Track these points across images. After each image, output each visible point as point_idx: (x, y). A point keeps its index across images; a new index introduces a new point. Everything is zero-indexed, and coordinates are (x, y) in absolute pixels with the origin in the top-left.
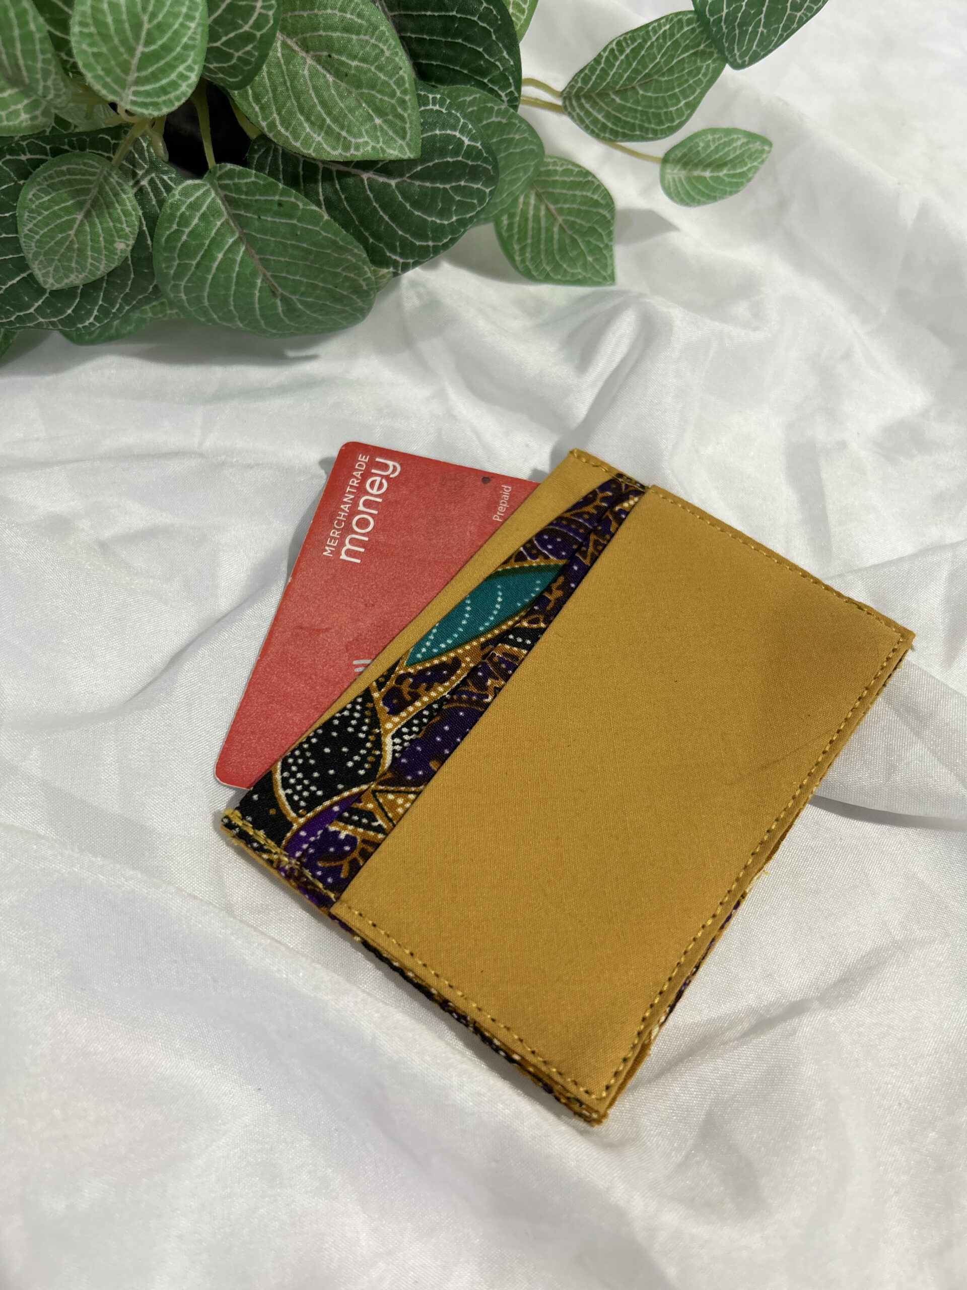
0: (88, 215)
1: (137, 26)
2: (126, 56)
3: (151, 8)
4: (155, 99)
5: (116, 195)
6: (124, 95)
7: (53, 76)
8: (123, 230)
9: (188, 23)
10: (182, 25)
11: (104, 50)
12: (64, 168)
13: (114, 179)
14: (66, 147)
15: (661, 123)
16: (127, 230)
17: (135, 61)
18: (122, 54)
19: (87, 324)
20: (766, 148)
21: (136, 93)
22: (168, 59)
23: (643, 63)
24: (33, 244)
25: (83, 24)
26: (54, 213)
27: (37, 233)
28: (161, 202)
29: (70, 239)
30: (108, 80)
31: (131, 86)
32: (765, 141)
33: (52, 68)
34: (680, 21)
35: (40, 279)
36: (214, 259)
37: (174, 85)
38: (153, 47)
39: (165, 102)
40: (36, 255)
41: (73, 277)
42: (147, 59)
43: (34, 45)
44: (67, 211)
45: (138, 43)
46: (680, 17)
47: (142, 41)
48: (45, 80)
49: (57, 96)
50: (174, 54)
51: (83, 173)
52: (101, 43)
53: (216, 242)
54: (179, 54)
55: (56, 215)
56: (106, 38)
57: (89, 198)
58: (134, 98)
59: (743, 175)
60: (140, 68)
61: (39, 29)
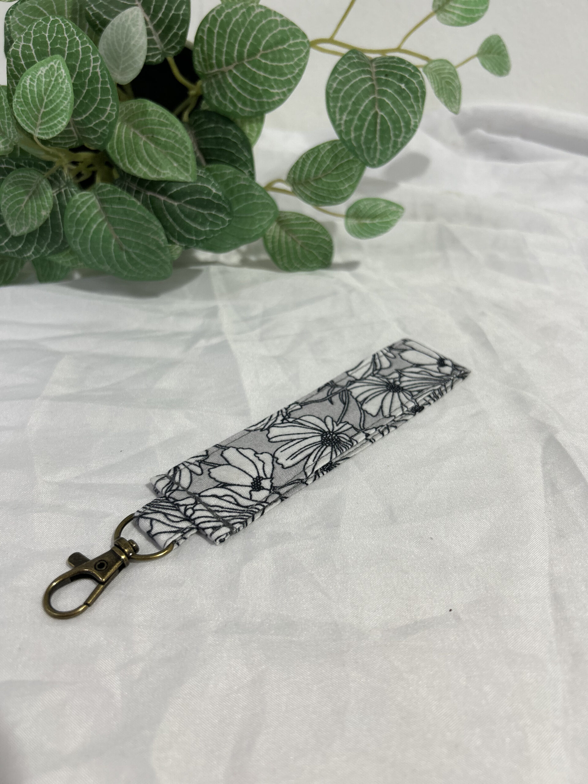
0: (30, 198)
1: (41, 101)
2: (36, 113)
3: (48, 93)
4: (47, 131)
5: (44, 189)
6: (36, 131)
7: (12, 126)
8: (45, 205)
9: (64, 101)
10: (61, 101)
11: (26, 109)
12: (21, 174)
13: (44, 182)
14: (22, 164)
15: (337, 195)
16: (47, 206)
17: (40, 116)
18: (34, 112)
19: (28, 255)
20: (400, 210)
21: (40, 129)
22: (54, 114)
23: (320, 164)
24: (6, 210)
25: (18, 98)
26: (15, 195)
27: (7, 204)
28: (68, 200)
29: (22, 209)
30: (28, 122)
31: (38, 127)
32: (398, 206)
33: (11, 122)
34: (336, 145)
35: (10, 229)
36: (92, 228)
37: (55, 125)
38: (47, 109)
39: (51, 133)
40: (8, 216)
41: (24, 228)
42: (45, 114)
43: (4, 112)
44: (21, 194)
45: (42, 108)
46: (335, 143)
47: (43, 107)
48: (9, 129)
49: (15, 136)
50: (57, 112)
51: (29, 178)
52: (25, 106)
53: (93, 220)
54: (58, 113)
55: (15, 196)
56: (27, 104)
57: (31, 190)
58: (39, 132)
59: (387, 223)
60: (42, 119)
61: (6, 105)
